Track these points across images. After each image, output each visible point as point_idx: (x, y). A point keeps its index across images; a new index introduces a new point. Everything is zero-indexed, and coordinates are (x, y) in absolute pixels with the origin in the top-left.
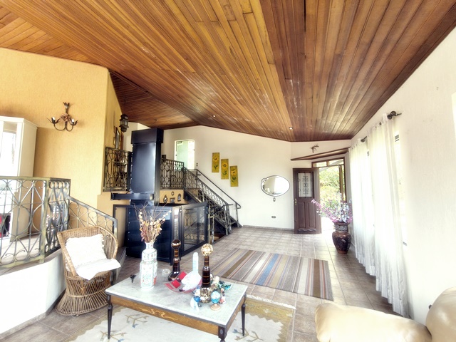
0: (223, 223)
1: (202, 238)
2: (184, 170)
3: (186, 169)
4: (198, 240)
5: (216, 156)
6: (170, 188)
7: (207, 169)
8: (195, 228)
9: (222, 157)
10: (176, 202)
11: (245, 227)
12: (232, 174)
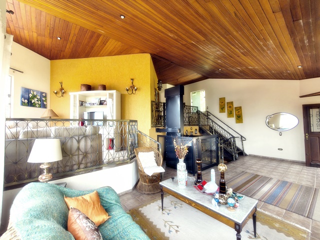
0: (231, 151)
1: (215, 161)
2: (198, 112)
3: (200, 111)
4: (211, 162)
5: (222, 100)
6: (189, 125)
7: (215, 111)
8: (208, 153)
9: (227, 101)
10: (194, 134)
11: (250, 156)
12: (237, 113)
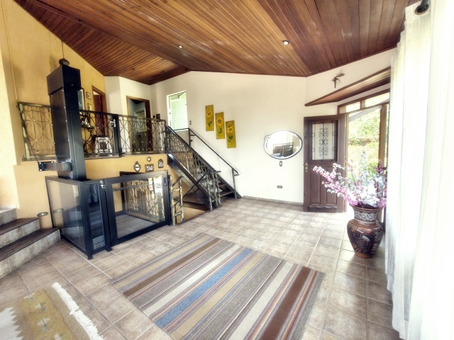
5: (209, 109)
7: (200, 128)
9: (216, 110)
11: (245, 198)
12: (228, 131)
